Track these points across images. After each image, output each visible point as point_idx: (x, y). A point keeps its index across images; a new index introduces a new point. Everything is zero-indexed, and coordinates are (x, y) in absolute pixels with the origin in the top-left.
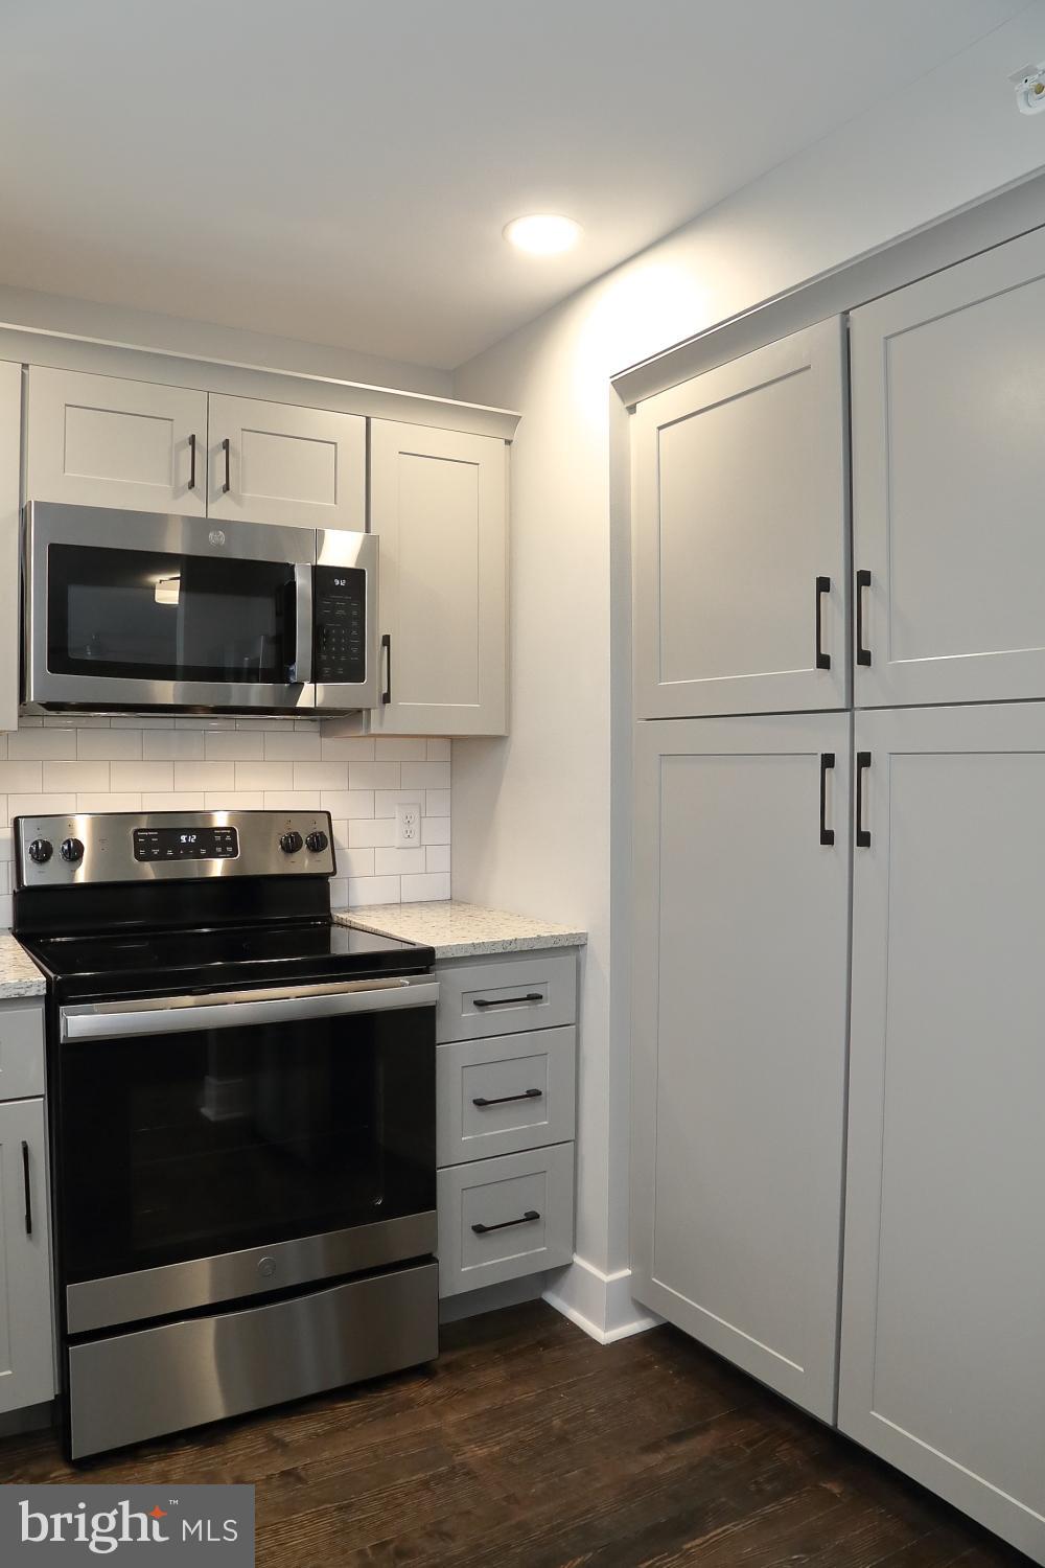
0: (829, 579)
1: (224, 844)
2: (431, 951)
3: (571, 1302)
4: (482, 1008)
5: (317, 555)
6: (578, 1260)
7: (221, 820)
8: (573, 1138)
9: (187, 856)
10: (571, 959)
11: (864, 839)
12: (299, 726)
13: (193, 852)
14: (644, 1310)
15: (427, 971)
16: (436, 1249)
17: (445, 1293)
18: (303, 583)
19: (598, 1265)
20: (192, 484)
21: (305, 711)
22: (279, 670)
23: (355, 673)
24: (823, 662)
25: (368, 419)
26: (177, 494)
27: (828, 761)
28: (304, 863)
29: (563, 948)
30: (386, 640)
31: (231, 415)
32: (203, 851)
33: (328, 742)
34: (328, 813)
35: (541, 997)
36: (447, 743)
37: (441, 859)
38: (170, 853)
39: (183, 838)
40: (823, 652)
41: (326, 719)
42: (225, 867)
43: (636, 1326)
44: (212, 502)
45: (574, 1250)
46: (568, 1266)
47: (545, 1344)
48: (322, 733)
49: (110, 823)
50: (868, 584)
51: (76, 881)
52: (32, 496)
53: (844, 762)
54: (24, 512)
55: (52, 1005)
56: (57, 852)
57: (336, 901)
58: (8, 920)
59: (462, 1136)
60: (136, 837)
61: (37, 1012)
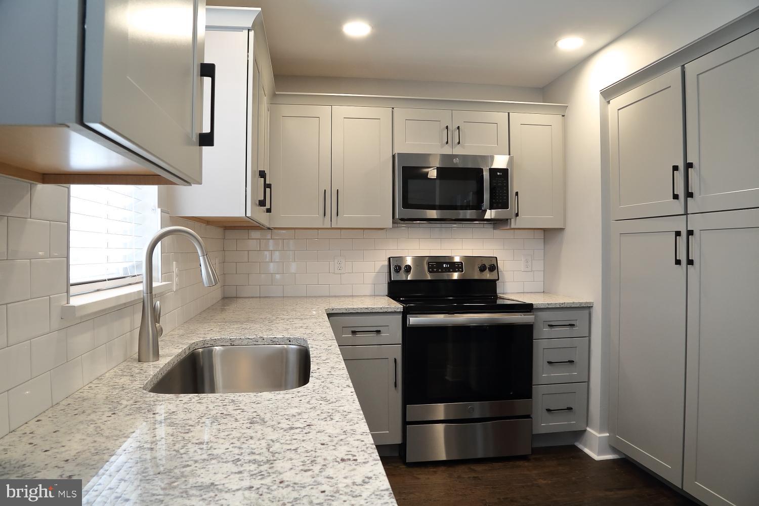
0: (678, 166)
1: (458, 268)
2: (531, 305)
3: (585, 446)
4: (552, 327)
5: (492, 165)
6: (588, 429)
7: (457, 259)
8: (587, 380)
9: (445, 271)
10: (587, 312)
11: (690, 262)
12: (486, 226)
13: (448, 270)
14: (614, 450)
15: (530, 312)
16: (532, 414)
17: (535, 432)
18: (486, 175)
19: (595, 430)
20: (447, 143)
21: (487, 220)
22: (478, 206)
23: (505, 205)
24: (676, 197)
25: (509, 113)
26: (442, 146)
27: (678, 234)
28: (487, 275)
29: (583, 307)
30: (517, 194)
31: (460, 117)
32: (451, 270)
33: (496, 231)
34: (496, 258)
35: (574, 325)
36: (543, 232)
37: (540, 276)
38: (440, 270)
39: (445, 265)
40: (675, 193)
41: (496, 223)
42: (458, 276)
43: (611, 456)
44: (454, 148)
45: (587, 425)
46: (585, 431)
48: (494, 228)
49: (418, 260)
50: (691, 167)
51: (409, 279)
52: (396, 151)
53: (684, 234)
54: (394, 156)
55: (405, 314)
56: (403, 269)
57: (499, 290)
58: (386, 292)
59: (543, 374)
60: (429, 265)
61: (400, 317)
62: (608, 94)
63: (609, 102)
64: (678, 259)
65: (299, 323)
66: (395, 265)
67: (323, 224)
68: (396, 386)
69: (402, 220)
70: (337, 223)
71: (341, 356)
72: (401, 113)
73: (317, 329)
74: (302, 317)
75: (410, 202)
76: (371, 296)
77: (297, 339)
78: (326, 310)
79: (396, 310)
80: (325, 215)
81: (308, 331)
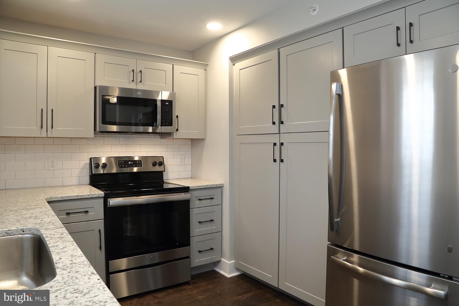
0: (275, 106)
1: (138, 164)
2: (189, 187)
3: (221, 270)
4: (200, 200)
5: (161, 97)
6: (222, 259)
7: (136, 158)
8: (221, 231)
9: (130, 167)
10: (220, 190)
11: (282, 161)
12: (157, 136)
13: (132, 166)
14: (238, 270)
15: (187, 192)
16: (190, 255)
17: (192, 266)
18: (159, 104)
19: (227, 260)
20: (133, 81)
21: (159, 133)
22: (153, 124)
23: (171, 124)
24: (274, 123)
25: (173, 65)
26: (129, 83)
27: (275, 144)
28: (157, 169)
29: (218, 187)
30: (177, 117)
31: (142, 64)
32: (134, 166)
34: (163, 157)
35: (213, 198)
36: (191, 140)
37: (189, 168)
38: (126, 166)
39: (129, 163)
40: (274, 121)
41: (163, 135)
42: (137, 169)
43: (236, 274)
44: (138, 85)
45: (222, 257)
46: (220, 261)
47: (215, 278)
48: (161, 138)
49: (109, 159)
50: (283, 107)
51: (105, 173)
52: (98, 84)
53: (278, 144)
54: (95, 88)
55: (106, 198)
56: (101, 166)
57: (165, 178)
58: (88, 182)
59: (196, 230)
60: (119, 162)
61: (102, 200)
62: (234, 59)
63: (234, 65)
64: (275, 159)
65: (28, 214)
66: (94, 163)
67: (41, 134)
68: (100, 249)
69: (101, 132)
70: (51, 134)
71: (75, 243)
72: (102, 57)
73: (45, 218)
74: (28, 207)
75: (107, 120)
76: (77, 185)
77: (30, 230)
78: (46, 199)
79: (99, 196)
80: (42, 128)
81: (39, 221)
